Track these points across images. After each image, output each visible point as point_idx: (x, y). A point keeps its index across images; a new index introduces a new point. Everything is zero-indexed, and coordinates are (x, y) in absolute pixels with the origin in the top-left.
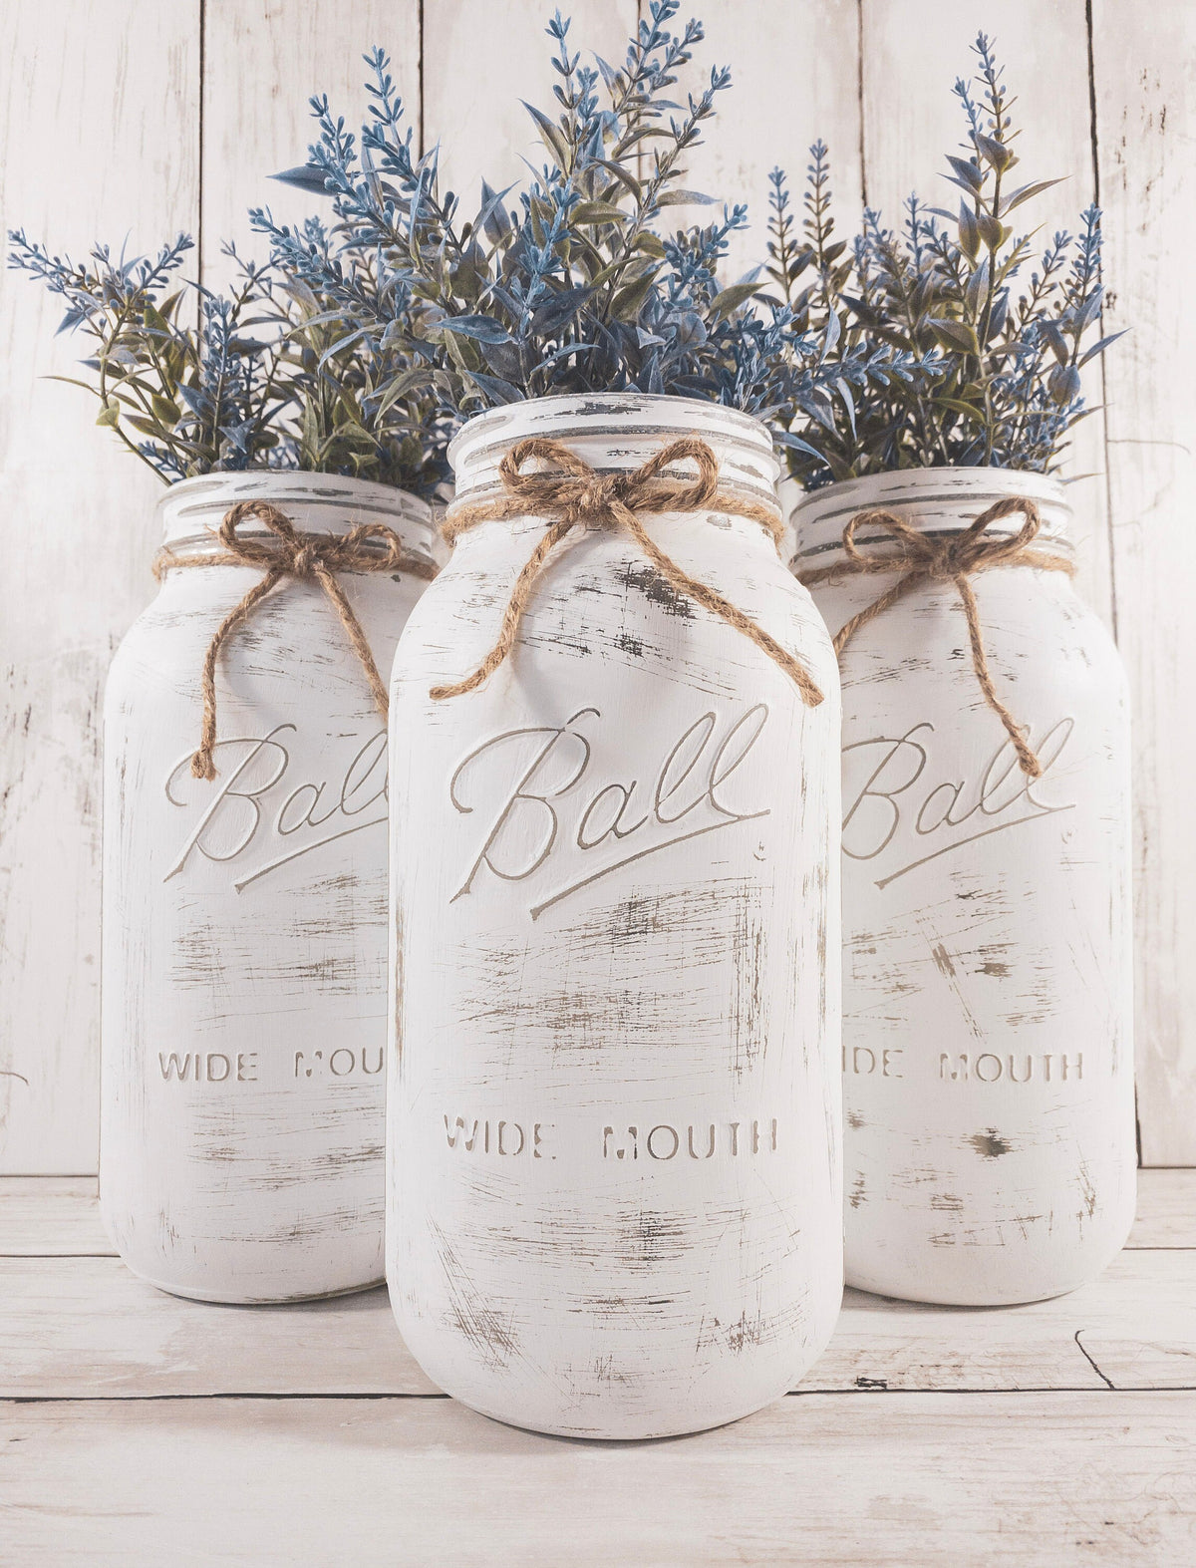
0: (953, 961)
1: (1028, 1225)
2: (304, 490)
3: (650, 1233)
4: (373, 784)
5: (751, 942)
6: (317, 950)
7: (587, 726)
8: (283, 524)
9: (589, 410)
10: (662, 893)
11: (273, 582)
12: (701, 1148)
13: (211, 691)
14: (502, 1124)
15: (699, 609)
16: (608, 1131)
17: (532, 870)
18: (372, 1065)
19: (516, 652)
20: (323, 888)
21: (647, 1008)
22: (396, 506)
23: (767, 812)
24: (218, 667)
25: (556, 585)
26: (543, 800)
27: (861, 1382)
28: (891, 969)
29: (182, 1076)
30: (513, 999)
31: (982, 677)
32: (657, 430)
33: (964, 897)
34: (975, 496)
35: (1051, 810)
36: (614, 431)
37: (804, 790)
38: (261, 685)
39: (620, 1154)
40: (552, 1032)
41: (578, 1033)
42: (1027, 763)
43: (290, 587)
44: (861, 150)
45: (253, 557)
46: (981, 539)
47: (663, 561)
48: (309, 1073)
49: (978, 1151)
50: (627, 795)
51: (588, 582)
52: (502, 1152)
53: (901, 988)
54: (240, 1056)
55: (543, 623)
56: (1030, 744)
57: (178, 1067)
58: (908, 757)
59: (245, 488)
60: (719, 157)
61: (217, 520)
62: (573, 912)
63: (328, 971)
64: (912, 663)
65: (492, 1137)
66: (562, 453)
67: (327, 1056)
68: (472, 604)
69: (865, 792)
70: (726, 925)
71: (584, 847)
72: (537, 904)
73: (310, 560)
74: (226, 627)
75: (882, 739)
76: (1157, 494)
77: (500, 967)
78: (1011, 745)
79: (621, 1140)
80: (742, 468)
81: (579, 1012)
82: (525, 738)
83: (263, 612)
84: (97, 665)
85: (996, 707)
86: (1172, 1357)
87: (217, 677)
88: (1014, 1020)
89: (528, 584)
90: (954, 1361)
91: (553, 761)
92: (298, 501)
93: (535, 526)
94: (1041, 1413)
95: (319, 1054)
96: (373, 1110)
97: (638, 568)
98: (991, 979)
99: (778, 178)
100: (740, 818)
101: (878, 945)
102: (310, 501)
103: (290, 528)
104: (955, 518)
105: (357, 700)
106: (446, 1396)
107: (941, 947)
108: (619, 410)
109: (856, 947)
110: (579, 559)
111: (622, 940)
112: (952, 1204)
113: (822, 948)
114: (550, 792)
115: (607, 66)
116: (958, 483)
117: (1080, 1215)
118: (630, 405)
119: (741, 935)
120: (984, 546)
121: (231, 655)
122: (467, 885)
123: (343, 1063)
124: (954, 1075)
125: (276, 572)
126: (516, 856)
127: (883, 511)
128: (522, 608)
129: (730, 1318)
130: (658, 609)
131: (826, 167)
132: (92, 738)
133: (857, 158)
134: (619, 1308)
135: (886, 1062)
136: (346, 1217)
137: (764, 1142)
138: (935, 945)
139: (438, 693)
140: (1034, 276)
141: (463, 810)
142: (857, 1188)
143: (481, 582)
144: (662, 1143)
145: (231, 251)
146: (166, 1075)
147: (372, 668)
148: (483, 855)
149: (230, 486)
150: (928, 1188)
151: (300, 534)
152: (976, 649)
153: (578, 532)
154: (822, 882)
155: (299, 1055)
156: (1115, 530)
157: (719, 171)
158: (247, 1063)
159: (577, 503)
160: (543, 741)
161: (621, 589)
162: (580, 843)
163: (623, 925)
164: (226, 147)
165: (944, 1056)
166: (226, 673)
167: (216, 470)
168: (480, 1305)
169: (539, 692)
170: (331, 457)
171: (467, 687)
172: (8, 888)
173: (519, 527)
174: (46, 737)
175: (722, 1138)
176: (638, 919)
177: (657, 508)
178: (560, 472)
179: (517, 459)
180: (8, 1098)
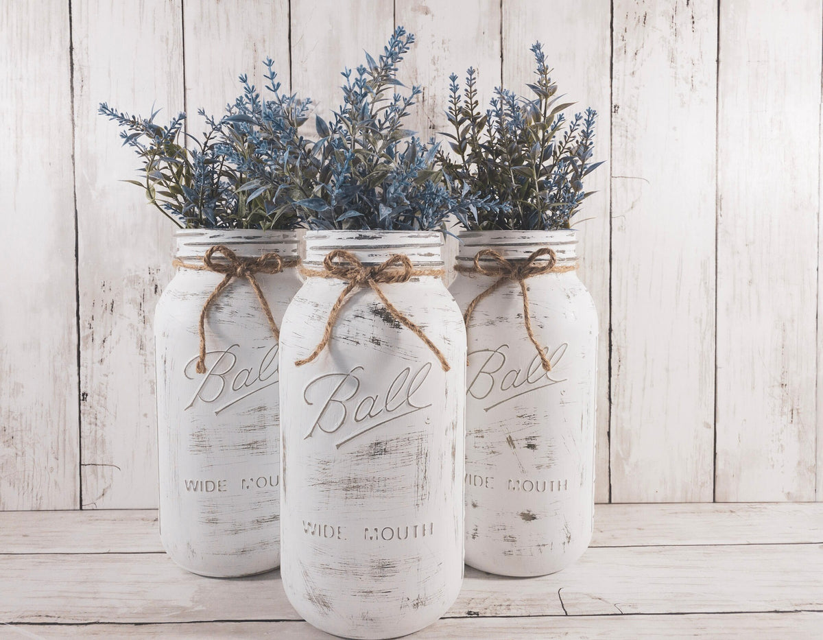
0: (515, 442)
1: (542, 548)
2: (240, 237)
3: (383, 567)
4: (272, 368)
5: (424, 456)
6: (250, 437)
7: (358, 374)
8: (231, 255)
9: (360, 237)
10: (388, 439)
11: (228, 281)
12: (402, 535)
13: (203, 334)
14: (325, 526)
15: (402, 325)
16: (366, 530)
17: (337, 430)
18: (274, 482)
19: (329, 345)
20: (251, 412)
21: (382, 484)
22: (281, 238)
23: (431, 405)
24: (205, 320)
25: (347, 313)
26: (341, 402)
27: (469, 613)
28: (489, 445)
29: (195, 490)
30: (329, 479)
31: (528, 329)
32: (388, 247)
33: (520, 417)
34: (531, 244)
35: (556, 382)
36: (370, 248)
37: (446, 393)
38: (223, 327)
39: (371, 538)
40: (345, 492)
41: (355, 492)
42: (545, 365)
43: (235, 281)
44: (501, 33)
45: (219, 271)
46: (532, 265)
47: (390, 306)
48: (248, 487)
49: (523, 519)
50: (374, 401)
51: (359, 313)
52: (325, 536)
53: (494, 452)
54: (219, 482)
55: (341, 331)
56: (547, 358)
57: (194, 486)
58: (498, 358)
59: (214, 237)
60: (433, 36)
61: (203, 252)
62: (353, 447)
63: (255, 446)
64: (501, 319)
65: (322, 530)
66: (349, 257)
67: (255, 480)
68: (312, 318)
69: (480, 372)
70: (413, 449)
71: (357, 421)
72: (338, 443)
73: (243, 271)
74: (208, 303)
75: (488, 350)
76: (633, 203)
77: (324, 466)
78: (539, 357)
79: (371, 533)
80: (425, 255)
81: (355, 485)
82: (333, 377)
83: (224, 294)
84: (143, 281)
85: (533, 341)
86: (595, 601)
87: (206, 325)
88: (539, 467)
89: (335, 314)
90: (508, 603)
91: (345, 386)
92: (238, 243)
93: (337, 286)
94: (536, 626)
95: (252, 479)
96: (274, 501)
97: (379, 308)
98: (530, 450)
99: (453, 78)
100: (419, 408)
101: (485, 434)
102: (243, 243)
103: (234, 257)
104: (521, 254)
105: (264, 332)
106: (304, 621)
107: (510, 437)
108: (373, 238)
109: (476, 435)
110: (356, 302)
111: (372, 457)
112: (512, 539)
113: (453, 454)
114: (343, 400)
115: (371, 58)
116: (524, 238)
117: (564, 543)
118: (377, 236)
119: (419, 454)
120: (534, 268)
121: (211, 315)
122: (311, 434)
123: (262, 482)
124: (514, 488)
125: (229, 277)
126: (330, 423)
127: (491, 249)
128: (331, 324)
129: (413, 597)
130: (387, 325)
131: (474, 79)
132: (142, 315)
133: (499, 37)
134: (371, 594)
135: (487, 482)
136: (264, 544)
137: (427, 532)
138: (508, 436)
139: (298, 364)
140: (566, 133)
141: (309, 404)
142: (475, 531)
143: (316, 308)
144: (387, 534)
145: (202, 113)
146: (188, 489)
147: (271, 319)
148: (317, 422)
149: (207, 236)
150: (503, 533)
151: (239, 258)
152: (526, 317)
153: (356, 289)
154: (454, 426)
155: (244, 480)
156: (613, 219)
157: (433, 43)
158: (222, 484)
159: (355, 278)
160: (340, 379)
161: (372, 316)
162: (355, 419)
163: (373, 451)
164: (195, 28)
165: (510, 481)
166: (209, 323)
167: (201, 228)
168: (317, 592)
169: (339, 359)
170: (252, 221)
171: (311, 359)
172: (107, 383)
173: (332, 283)
174: (121, 315)
175: (411, 531)
176: (378, 449)
177: (388, 282)
178: (348, 264)
179: (331, 258)
180: (112, 476)
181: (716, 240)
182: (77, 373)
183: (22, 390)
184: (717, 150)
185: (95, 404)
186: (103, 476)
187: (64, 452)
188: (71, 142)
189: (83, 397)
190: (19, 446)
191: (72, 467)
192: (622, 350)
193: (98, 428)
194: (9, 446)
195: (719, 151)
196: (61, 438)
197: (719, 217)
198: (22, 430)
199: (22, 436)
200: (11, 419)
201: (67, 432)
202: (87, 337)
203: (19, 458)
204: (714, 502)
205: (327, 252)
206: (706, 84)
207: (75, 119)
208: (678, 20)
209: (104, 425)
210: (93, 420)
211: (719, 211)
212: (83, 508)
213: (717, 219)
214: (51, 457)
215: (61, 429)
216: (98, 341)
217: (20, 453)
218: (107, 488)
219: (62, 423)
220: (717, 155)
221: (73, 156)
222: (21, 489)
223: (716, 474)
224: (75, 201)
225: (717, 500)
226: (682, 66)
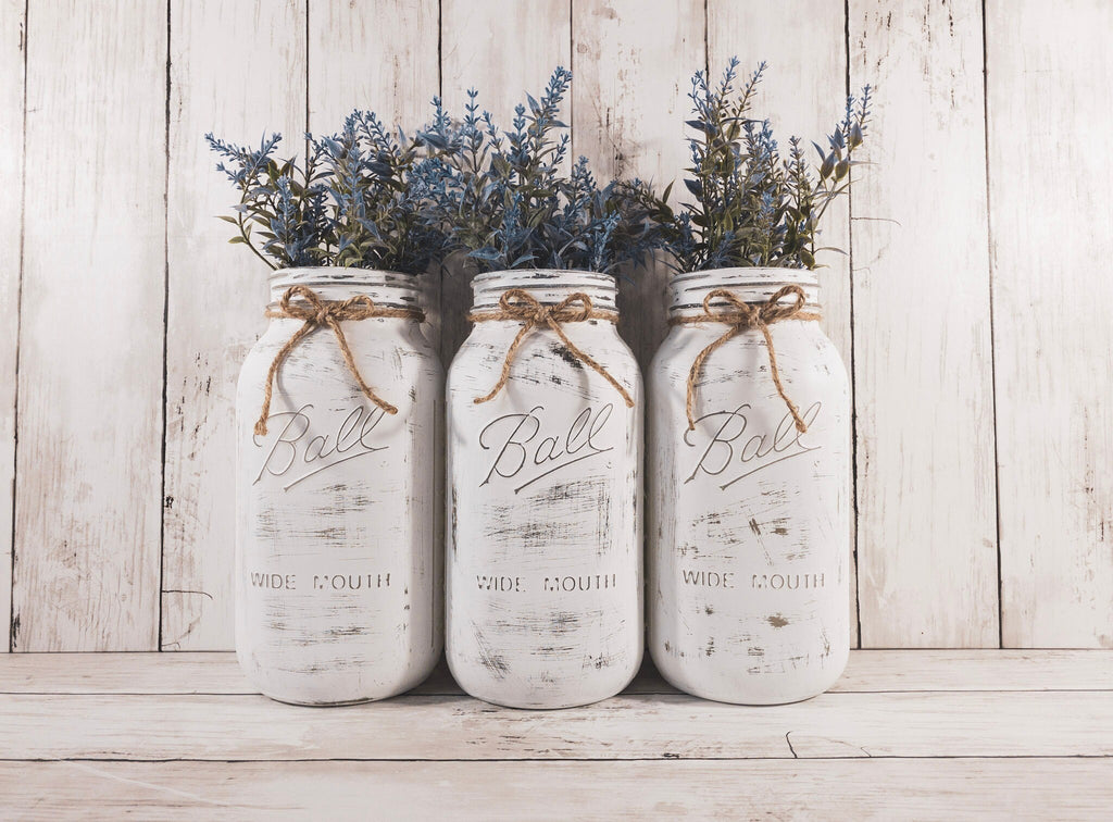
3: (562, 621)
5: (606, 502)
7: (536, 414)
9: (538, 276)
10: (569, 482)
12: (584, 586)
14: (502, 578)
15: (584, 365)
16: (547, 579)
17: (515, 474)
19: (508, 385)
21: (563, 530)
23: (612, 448)
25: (524, 353)
26: (519, 444)
30: (507, 527)
32: (566, 286)
36: (548, 287)
37: (627, 438)
39: (552, 589)
40: (524, 540)
41: (534, 540)
44: (706, 40)
47: (570, 345)
50: (555, 442)
51: (538, 352)
52: (502, 590)
55: (519, 370)
60: (619, 45)
62: (532, 491)
65: (498, 583)
66: (526, 296)
68: (488, 360)
70: (595, 493)
71: (537, 463)
72: (517, 487)
76: (880, 251)
77: (502, 514)
79: (552, 583)
80: (602, 298)
81: (535, 531)
82: (512, 419)
89: (513, 352)
90: (718, 746)
91: (524, 427)
93: (514, 326)
97: (558, 346)
100: (601, 451)
108: (550, 277)
110: (534, 342)
111: (552, 502)
113: (635, 504)
114: (522, 442)
118: (555, 275)
119: (601, 499)
122: (487, 480)
126: (506, 467)
128: (510, 363)
129: (596, 655)
130: (567, 364)
133: (703, 44)
134: (551, 652)
137: (610, 583)
139: (477, 401)
141: (485, 448)
143: (491, 350)
144: (569, 584)
148: (494, 467)
153: (534, 330)
154: (635, 476)
156: (854, 273)
157: (620, 53)
159: (533, 317)
160: (519, 420)
161: (552, 355)
162: (535, 462)
163: (553, 496)
164: (321, 39)
168: (493, 653)
169: (516, 399)
171: (489, 398)
172: (199, 484)
173: (507, 325)
174: (221, 396)
175: (593, 581)
176: (560, 493)
177: (567, 321)
178: (525, 304)
179: (507, 298)
180: (201, 606)
181: (991, 298)
182: (160, 470)
183: (89, 492)
184: (988, 183)
185: (182, 510)
186: (190, 607)
187: (141, 574)
188: (164, 179)
189: (167, 502)
190: (83, 567)
191: (149, 595)
192: (871, 443)
193: (185, 543)
194: (70, 566)
195: (991, 183)
196: (137, 557)
197: (994, 269)
198: (87, 546)
199: (87, 553)
200: (73, 530)
201: (146, 549)
202: (175, 424)
203: (82, 582)
204: (1001, 648)
205: (503, 292)
206: (971, 101)
207: (170, 149)
208: (931, 21)
209: (193, 540)
210: (179, 533)
211: (993, 260)
212: (163, 649)
213: (990, 272)
214: (124, 582)
215: (138, 543)
216: (189, 430)
217: (83, 576)
218: (194, 623)
219: (139, 536)
220: (988, 189)
221: (166, 196)
222: (83, 623)
223: (1003, 609)
224: (167, 251)
225: (1004, 645)
226: (939, 79)
